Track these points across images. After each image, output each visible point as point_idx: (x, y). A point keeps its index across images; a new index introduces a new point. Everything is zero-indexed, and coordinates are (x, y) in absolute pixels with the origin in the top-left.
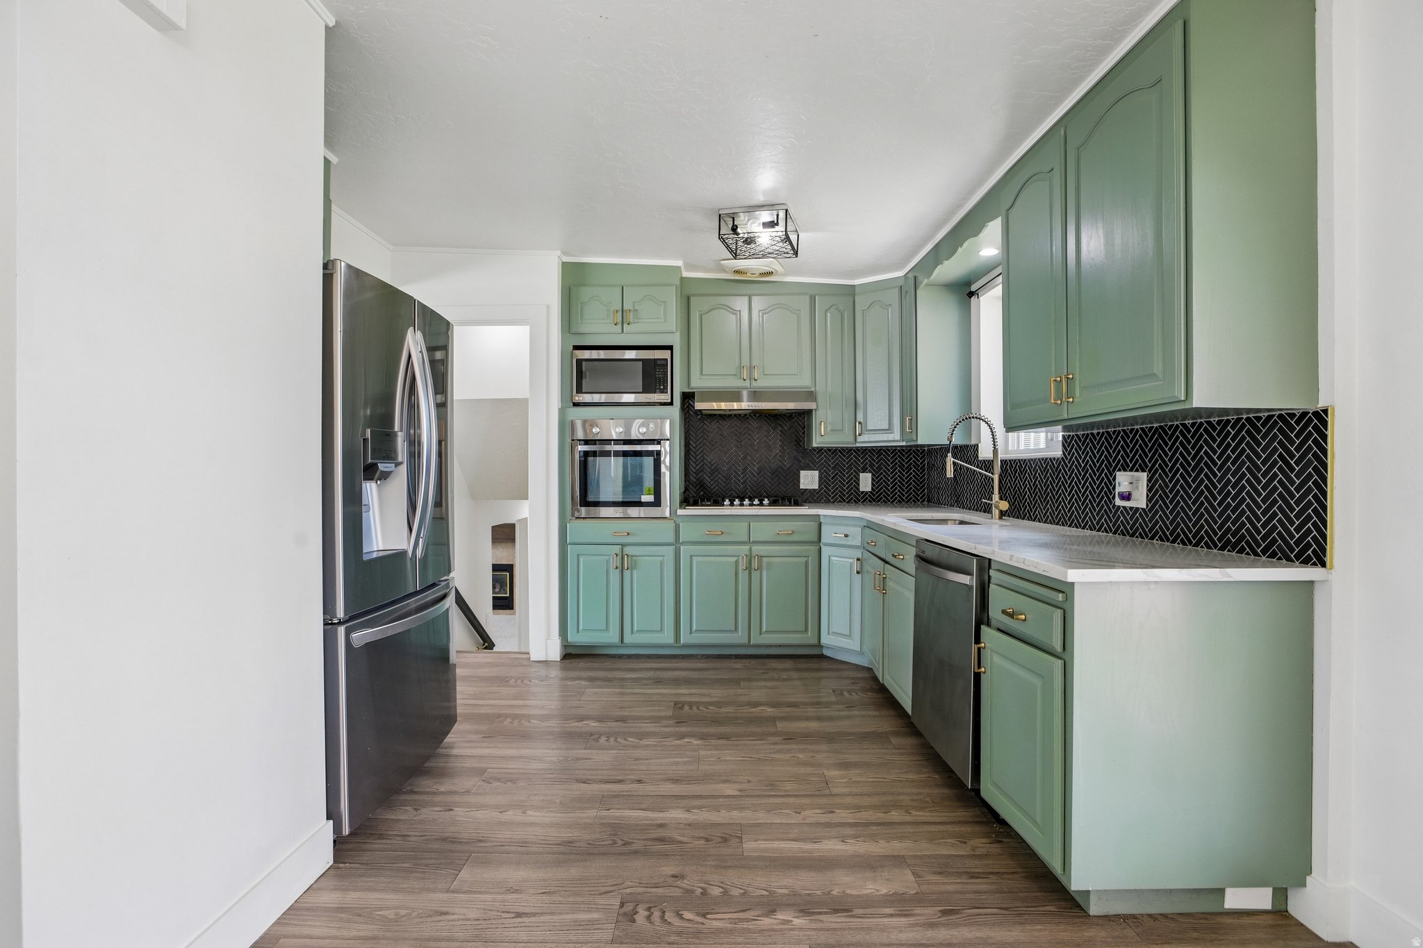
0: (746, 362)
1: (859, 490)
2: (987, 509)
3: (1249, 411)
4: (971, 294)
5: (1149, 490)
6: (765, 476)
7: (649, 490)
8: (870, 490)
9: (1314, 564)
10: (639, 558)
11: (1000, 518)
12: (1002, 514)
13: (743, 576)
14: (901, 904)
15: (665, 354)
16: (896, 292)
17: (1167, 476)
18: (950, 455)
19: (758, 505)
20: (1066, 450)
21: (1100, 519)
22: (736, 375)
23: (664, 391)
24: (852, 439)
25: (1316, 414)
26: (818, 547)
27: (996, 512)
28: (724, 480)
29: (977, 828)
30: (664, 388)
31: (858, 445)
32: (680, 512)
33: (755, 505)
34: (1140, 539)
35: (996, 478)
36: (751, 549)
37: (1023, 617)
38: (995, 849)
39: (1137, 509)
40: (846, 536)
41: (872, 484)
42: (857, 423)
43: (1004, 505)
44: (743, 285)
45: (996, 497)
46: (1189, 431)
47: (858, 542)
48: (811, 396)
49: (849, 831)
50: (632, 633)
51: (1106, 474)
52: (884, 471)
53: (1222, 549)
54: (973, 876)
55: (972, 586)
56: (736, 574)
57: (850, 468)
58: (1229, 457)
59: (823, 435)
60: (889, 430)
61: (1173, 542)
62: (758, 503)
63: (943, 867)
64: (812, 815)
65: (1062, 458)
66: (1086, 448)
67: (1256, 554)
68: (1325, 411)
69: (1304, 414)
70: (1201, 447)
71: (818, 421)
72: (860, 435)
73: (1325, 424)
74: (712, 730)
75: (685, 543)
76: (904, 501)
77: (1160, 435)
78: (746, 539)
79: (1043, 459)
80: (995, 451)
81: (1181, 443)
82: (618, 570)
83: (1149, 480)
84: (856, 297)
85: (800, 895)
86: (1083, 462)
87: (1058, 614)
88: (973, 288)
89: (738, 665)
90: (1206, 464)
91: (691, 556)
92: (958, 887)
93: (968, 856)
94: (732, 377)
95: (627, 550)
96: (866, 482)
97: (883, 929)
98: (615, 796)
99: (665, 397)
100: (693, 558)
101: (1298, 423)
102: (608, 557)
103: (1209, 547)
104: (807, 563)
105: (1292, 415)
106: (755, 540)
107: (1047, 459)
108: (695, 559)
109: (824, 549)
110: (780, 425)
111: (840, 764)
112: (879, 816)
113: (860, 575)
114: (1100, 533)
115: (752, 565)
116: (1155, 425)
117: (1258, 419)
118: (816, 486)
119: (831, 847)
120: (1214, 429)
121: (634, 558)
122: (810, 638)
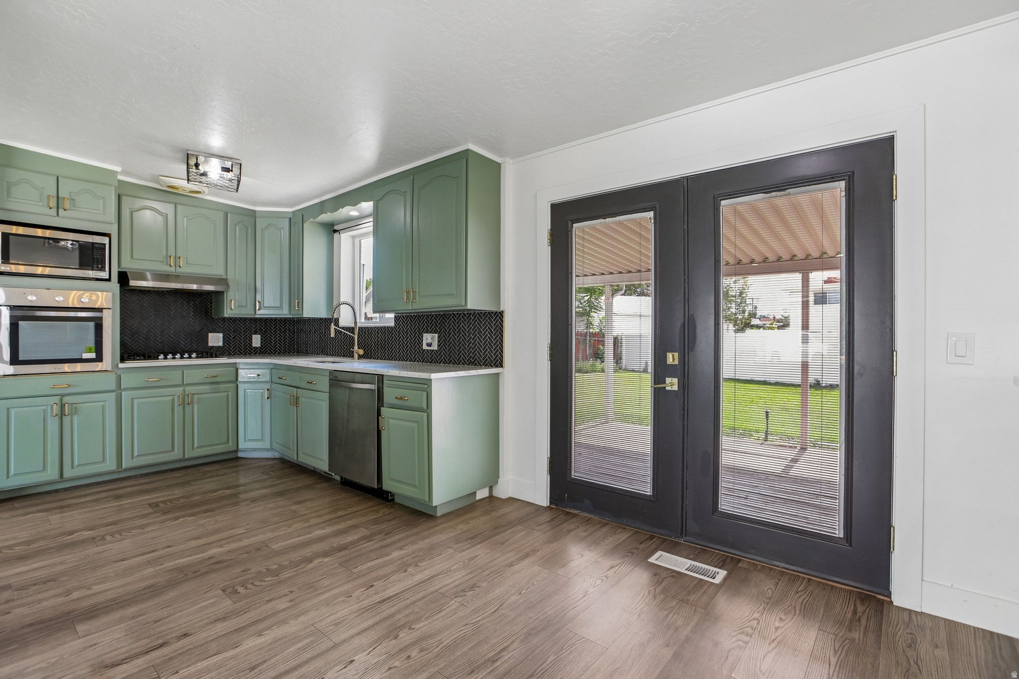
0: (172, 252)
1: (252, 346)
2: (351, 355)
3: (478, 310)
4: (335, 231)
5: (439, 342)
6: (180, 337)
7: (90, 349)
8: (260, 346)
9: (499, 367)
10: (81, 405)
11: (358, 359)
12: (360, 357)
13: (178, 410)
14: (368, 538)
15: (106, 240)
16: (287, 221)
17: (446, 336)
18: (333, 324)
19: (187, 358)
20: (397, 323)
21: (415, 356)
22: (163, 262)
23: (102, 269)
24: (253, 313)
25: (500, 313)
26: (236, 384)
27: (356, 356)
28: (144, 340)
29: (381, 506)
30: (102, 267)
31: (256, 316)
32: (121, 365)
33: (185, 358)
34: (434, 364)
35: (356, 337)
36: (184, 390)
37: (406, 398)
38: (392, 510)
39: (433, 350)
40: (258, 375)
41: (261, 342)
42: (257, 302)
43: (361, 352)
44: (173, 196)
45: (356, 348)
46: (456, 317)
47: (268, 378)
48: (224, 281)
49: (322, 525)
50: (72, 468)
51: (418, 335)
52: (269, 333)
53: (469, 365)
54: (389, 521)
55: (375, 390)
56: (173, 409)
57: (245, 331)
58: (471, 328)
59: (232, 308)
60: (281, 307)
61: (449, 364)
62: (188, 356)
63: (376, 522)
64: (299, 526)
65: (394, 327)
66: (407, 322)
67: (481, 365)
68: (503, 312)
69: (496, 312)
70: (461, 323)
71: (229, 299)
72: (259, 310)
73: (502, 316)
74: (196, 510)
75: (126, 389)
76: (282, 352)
77: (443, 318)
78: (181, 383)
79: (383, 327)
80: (356, 323)
81: (453, 321)
82: (57, 417)
83: (438, 337)
84: (257, 219)
85: (319, 552)
86: (406, 329)
87: (425, 394)
88: (336, 228)
89: (177, 474)
90: (462, 330)
91: (132, 399)
92: (386, 526)
93: (383, 516)
94: (159, 263)
95: (66, 399)
96: (256, 341)
97: (365, 548)
98: (160, 558)
99: (104, 275)
100: (134, 400)
101: (494, 315)
102: (44, 408)
103: (463, 364)
104: (228, 396)
105: (492, 313)
106: (188, 383)
107: (385, 327)
108: (136, 402)
109: (240, 386)
110: (192, 300)
111: (293, 504)
112: (333, 515)
113: (269, 399)
114: (415, 363)
115: (186, 401)
116: (441, 313)
117: (481, 313)
118: (221, 344)
119: (318, 533)
120: (466, 316)
121: (74, 405)
122: (231, 446)
